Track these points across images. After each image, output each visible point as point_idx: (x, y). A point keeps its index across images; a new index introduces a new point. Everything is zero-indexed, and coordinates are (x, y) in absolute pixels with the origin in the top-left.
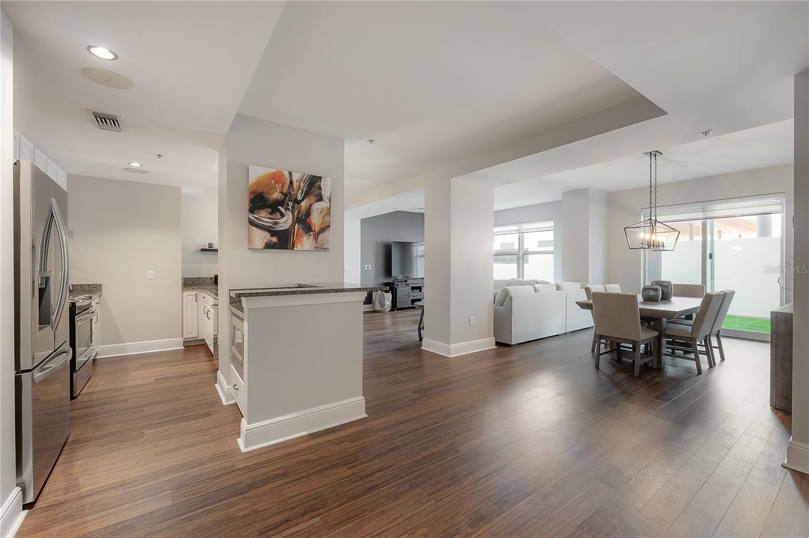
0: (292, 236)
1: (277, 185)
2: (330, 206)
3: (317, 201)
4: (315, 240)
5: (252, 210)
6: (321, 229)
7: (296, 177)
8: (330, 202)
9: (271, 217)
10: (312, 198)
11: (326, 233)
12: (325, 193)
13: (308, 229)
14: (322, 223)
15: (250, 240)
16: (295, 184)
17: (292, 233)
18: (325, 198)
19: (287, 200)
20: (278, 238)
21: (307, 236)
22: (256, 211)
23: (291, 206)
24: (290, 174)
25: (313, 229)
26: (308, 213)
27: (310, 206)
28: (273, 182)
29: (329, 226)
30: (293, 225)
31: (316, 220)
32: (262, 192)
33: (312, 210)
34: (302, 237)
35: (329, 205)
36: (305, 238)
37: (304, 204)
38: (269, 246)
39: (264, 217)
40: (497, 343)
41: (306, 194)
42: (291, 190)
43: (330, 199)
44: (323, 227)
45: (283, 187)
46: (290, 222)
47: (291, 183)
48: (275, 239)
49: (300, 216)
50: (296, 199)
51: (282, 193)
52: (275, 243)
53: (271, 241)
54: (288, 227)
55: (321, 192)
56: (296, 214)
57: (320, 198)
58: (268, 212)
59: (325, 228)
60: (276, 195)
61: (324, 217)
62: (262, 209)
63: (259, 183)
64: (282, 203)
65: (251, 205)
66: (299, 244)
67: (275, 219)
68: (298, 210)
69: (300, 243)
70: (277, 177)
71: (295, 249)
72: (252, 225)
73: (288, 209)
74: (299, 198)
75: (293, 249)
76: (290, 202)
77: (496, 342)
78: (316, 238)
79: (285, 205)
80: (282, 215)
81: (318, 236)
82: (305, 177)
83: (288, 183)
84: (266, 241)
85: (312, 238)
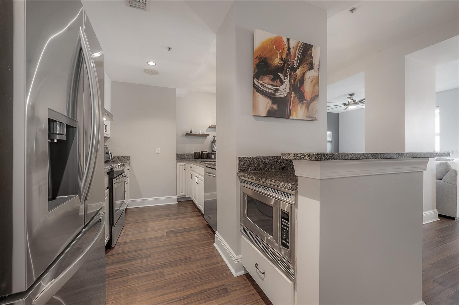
0: (289, 104)
1: (278, 51)
2: (319, 75)
3: (309, 70)
4: (307, 109)
5: (257, 76)
6: (312, 98)
7: (292, 44)
8: (319, 71)
9: (273, 83)
10: (306, 66)
11: (315, 103)
12: (316, 62)
13: (301, 97)
14: (313, 92)
15: (255, 107)
16: (292, 51)
17: (289, 101)
18: (315, 67)
19: (286, 66)
20: (278, 107)
21: (300, 104)
22: (261, 77)
23: (288, 73)
24: (288, 40)
25: (306, 98)
26: (302, 81)
27: (304, 74)
28: (274, 48)
29: (318, 95)
30: (290, 93)
31: (308, 88)
32: (266, 58)
33: (305, 78)
34: (297, 105)
35: (318, 73)
36: (299, 107)
37: (299, 72)
38: (271, 114)
39: (266, 83)
40: (440, 216)
41: (301, 62)
42: (289, 57)
43: (319, 68)
44: (313, 96)
45: (282, 53)
46: (288, 90)
47: (289, 49)
48: (275, 107)
49: (295, 84)
50: (293, 66)
51: (282, 60)
52: (275, 110)
53: (272, 108)
54: (286, 95)
55: (312, 61)
56: (292, 81)
57: (311, 68)
58: (270, 78)
59: (315, 97)
60: (277, 62)
61: (314, 86)
62: (265, 75)
63: (263, 48)
64: (280, 69)
65: (256, 71)
66: (294, 113)
67: (276, 86)
68: (294, 78)
69: (295, 111)
70: (277, 42)
71: (291, 117)
72: (257, 91)
73: (287, 76)
74: (296, 65)
75: (289, 118)
76: (288, 69)
77: (438, 214)
78: (307, 107)
79: (284, 72)
80: (282, 83)
81: (309, 106)
82: (300, 45)
83: (286, 49)
84: (268, 108)
85: (304, 107)
